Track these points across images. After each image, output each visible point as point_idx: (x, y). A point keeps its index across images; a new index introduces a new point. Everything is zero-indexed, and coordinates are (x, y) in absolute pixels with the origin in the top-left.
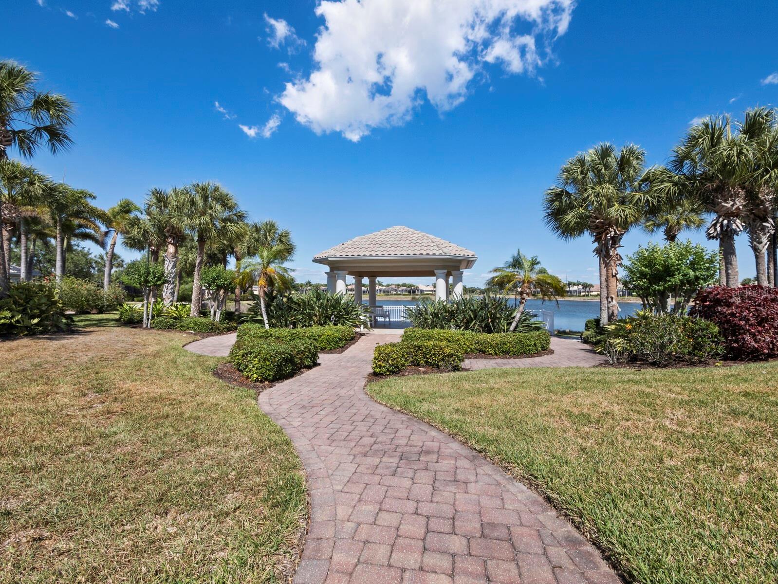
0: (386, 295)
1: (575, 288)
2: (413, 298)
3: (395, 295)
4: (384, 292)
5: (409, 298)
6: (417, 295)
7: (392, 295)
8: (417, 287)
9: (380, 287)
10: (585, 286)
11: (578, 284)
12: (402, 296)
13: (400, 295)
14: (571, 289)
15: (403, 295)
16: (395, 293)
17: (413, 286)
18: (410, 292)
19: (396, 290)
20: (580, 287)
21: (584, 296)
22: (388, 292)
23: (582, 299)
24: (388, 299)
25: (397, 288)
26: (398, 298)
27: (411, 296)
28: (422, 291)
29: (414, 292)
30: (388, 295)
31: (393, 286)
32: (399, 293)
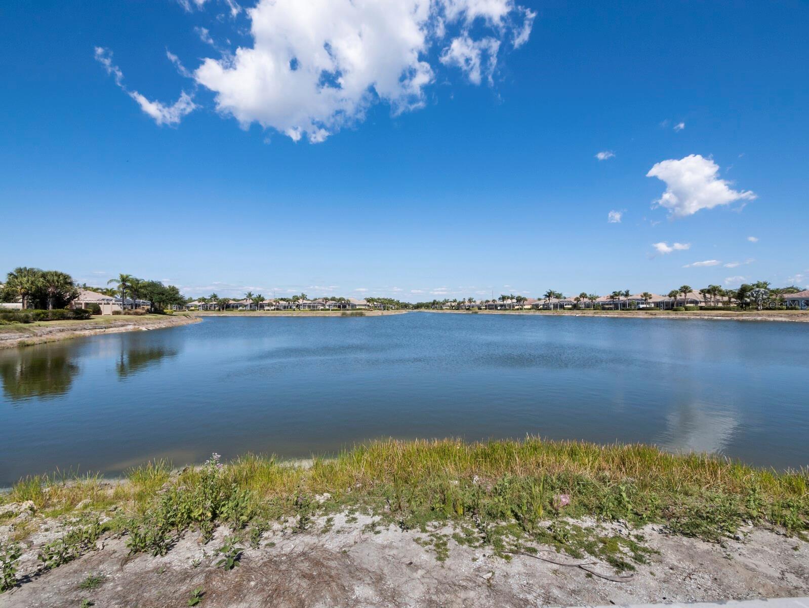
0: (311, 310)
1: (509, 302)
2: (343, 314)
3: (322, 310)
4: (309, 307)
5: (339, 313)
6: (348, 310)
7: (319, 310)
8: (348, 300)
9: (305, 302)
10: (519, 300)
11: (512, 298)
12: (330, 311)
13: (329, 310)
14: (505, 302)
15: (332, 310)
16: (322, 308)
17: (344, 300)
18: (339, 307)
19: (323, 305)
20: (514, 301)
21: (518, 309)
22: (314, 307)
23: (517, 313)
24: (314, 315)
25: (324, 303)
26: (326, 314)
27: (341, 311)
28: (354, 306)
29: (344, 307)
30: (314, 310)
31: (320, 301)
32: (327, 307)
